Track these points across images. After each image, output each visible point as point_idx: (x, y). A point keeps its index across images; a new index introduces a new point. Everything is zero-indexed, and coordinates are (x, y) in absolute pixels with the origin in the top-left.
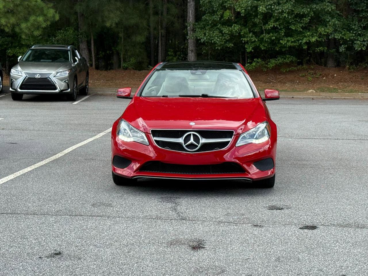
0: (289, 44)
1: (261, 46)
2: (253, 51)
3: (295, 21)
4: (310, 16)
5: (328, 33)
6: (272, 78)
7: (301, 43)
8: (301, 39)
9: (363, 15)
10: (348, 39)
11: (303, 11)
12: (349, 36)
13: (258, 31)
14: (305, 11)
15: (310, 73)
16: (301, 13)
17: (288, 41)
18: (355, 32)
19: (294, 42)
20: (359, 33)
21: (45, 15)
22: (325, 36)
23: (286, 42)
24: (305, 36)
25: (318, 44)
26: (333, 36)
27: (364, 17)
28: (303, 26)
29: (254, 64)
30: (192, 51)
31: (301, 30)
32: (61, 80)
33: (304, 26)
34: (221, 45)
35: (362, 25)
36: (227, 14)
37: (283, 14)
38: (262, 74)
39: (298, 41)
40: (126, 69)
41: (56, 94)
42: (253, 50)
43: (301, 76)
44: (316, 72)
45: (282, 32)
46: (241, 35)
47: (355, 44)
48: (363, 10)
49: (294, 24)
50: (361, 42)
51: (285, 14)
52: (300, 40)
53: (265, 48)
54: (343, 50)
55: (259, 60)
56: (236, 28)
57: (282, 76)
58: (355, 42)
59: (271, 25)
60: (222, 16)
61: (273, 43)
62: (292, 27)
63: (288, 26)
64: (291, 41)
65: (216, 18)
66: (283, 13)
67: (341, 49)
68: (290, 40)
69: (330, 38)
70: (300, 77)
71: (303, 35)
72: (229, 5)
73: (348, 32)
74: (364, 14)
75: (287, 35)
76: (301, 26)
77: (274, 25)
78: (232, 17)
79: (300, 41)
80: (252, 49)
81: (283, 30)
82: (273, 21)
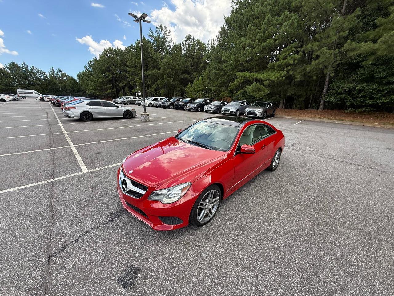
0: (370, 103)
1: (355, 103)
4: (387, 90)
6: (357, 116)
13: (354, 97)
14: (384, 88)
16: (382, 89)
19: (374, 102)
21: (265, 92)
24: (381, 100)
25: (388, 103)
29: (349, 110)
30: (322, 104)
31: (380, 97)
32: (259, 113)
33: (382, 95)
34: (334, 102)
36: (340, 90)
37: (370, 90)
39: (376, 101)
40: (295, 109)
41: (257, 117)
44: (384, 115)
46: (345, 99)
49: (376, 94)
52: (378, 101)
55: (352, 109)
56: (343, 96)
60: (337, 91)
61: (362, 102)
62: (374, 96)
63: (372, 95)
65: (334, 92)
75: (370, 99)
76: (380, 95)
77: (363, 95)
78: (342, 91)
80: (350, 104)
81: (368, 97)
82: (363, 93)
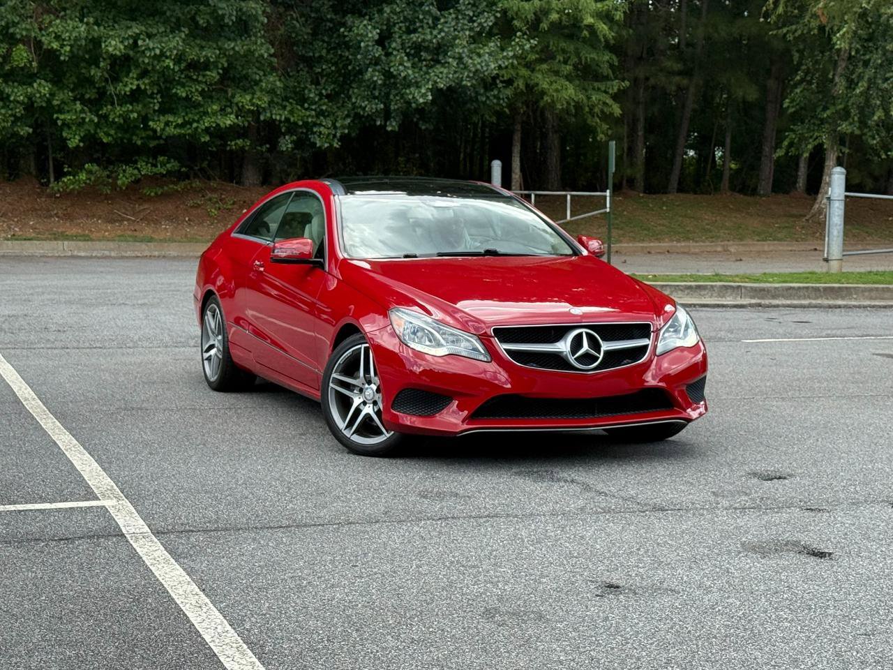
0: (171, 131)
1: (101, 135)
2: (81, 144)
3: (187, 76)
4: (220, 66)
5: (258, 106)
6: (123, 211)
7: (196, 128)
8: (196, 118)
9: (323, 70)
10: (301, 123)
11: (206, 56)
12: (300, 115)
13: (93, 97)
14: (209, 55)
15: (210, 200)
16: (202, 60)
17: (167, 124)
18: (314, 107)
20: (322, 110)
22: (250, 115)
23: (162, 125)
24: (206, 114)
25: (235, 131)
26: (268, 115)
27: (325, 73)
28: (203, 89)
31: (200, 98)
33: (206, 89)
35: (324, 91)
36: (21, 55)
37: (164, 61)
38: (99, 202)
39: (190, 123)
42: (83, 142)
43: (191, 207)
44: (223, 196)
45: (156, 101)
46: (53, 106)
47: (314, 133)
48: (321, 57)
49: (183, 85)
50: (328, 128)
51: (168, 61)
52: (194, 121)
53: (110, 138)
54: (290, 146)
55: (95, 168)
56: (43, 88)
57: (146, 206)
58: (315, 130)
59: (131, 84)
60: (7, 59)
62: (178, 91)
63: (169, 89)
64: (174, 124)
66: (164, 58)
67: (283, 145)
68: (172, 122)
69: (262, 118)
70: (189, 210)
71: (202, 109)
72: (24, 33)
73: (299, 108)
74: (324, 67)
75: (165, 109)
76: (200, 89)
77: (138, 85)
78: (33, 61)
79: (195, 125)
80: (80, 141)
81: (156, 98)
82: (135, 76)
